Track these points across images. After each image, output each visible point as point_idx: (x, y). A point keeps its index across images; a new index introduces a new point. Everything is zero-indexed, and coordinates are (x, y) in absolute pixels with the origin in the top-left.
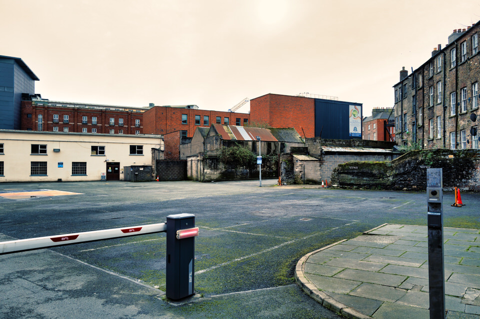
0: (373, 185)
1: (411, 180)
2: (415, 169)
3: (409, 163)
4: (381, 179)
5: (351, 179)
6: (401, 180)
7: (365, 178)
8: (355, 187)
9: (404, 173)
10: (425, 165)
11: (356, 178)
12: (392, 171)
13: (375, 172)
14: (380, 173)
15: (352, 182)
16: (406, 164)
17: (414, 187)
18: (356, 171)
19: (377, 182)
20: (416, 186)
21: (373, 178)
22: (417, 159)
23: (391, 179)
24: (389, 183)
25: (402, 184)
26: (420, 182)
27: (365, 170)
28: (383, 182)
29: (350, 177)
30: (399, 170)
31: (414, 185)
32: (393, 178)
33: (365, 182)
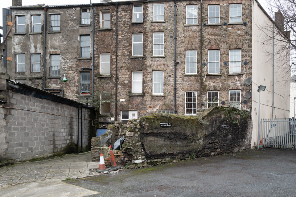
0: (187, 153)
1: (217, 142)
2: (220, 128)
3: (215, 121)
4: (193, 143)
5: (162, 146)
6: (210, 143)
7: (178, 143)
8: (167, 159)
9: (212, 134)
10: (226, 124)
11: (168, 142)
12: (202, 130)
13: (188, 132)
14: (193, 135)
15: (164, 150)
16: (213, 122)
17: (218, 150)
18: (168, 131)
19: (191, 148)
20: (219, 150)
21: (186, 142)
22: (220, 117)
23: (201, 141)
24: (200, 148)
25: (210, 148)
26: (222, 145)
27: (178, 129)
28: (195, 147)
29: (161, 141)
30: (208, 129)
31: (218, 148)
32: (203, 141)
33: (178, 149)
